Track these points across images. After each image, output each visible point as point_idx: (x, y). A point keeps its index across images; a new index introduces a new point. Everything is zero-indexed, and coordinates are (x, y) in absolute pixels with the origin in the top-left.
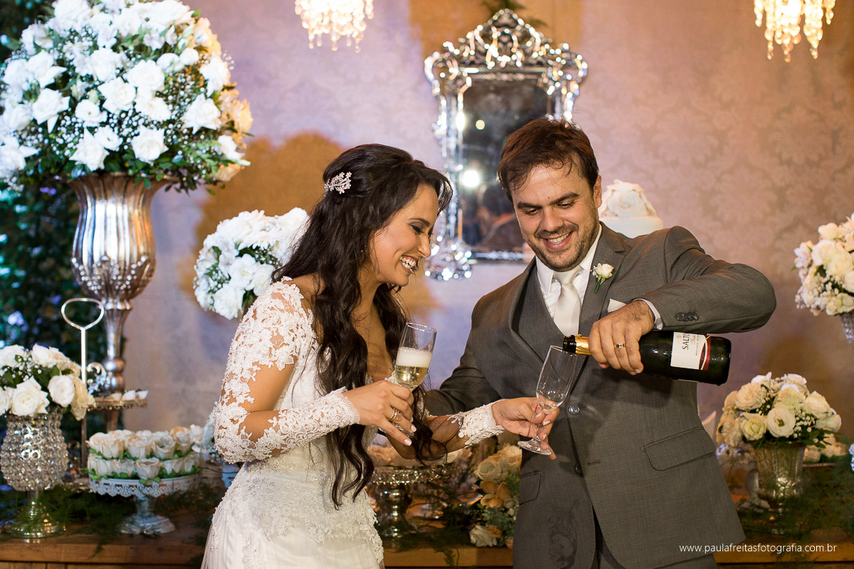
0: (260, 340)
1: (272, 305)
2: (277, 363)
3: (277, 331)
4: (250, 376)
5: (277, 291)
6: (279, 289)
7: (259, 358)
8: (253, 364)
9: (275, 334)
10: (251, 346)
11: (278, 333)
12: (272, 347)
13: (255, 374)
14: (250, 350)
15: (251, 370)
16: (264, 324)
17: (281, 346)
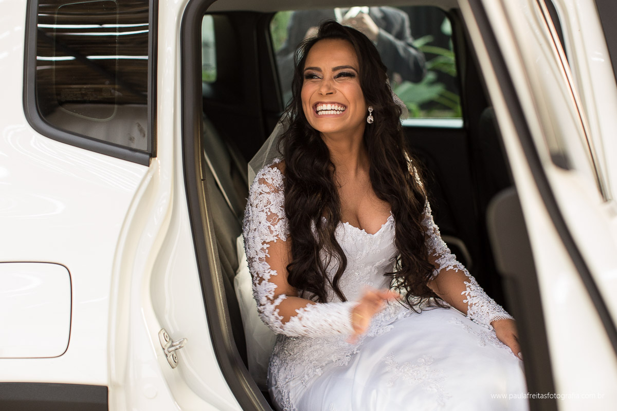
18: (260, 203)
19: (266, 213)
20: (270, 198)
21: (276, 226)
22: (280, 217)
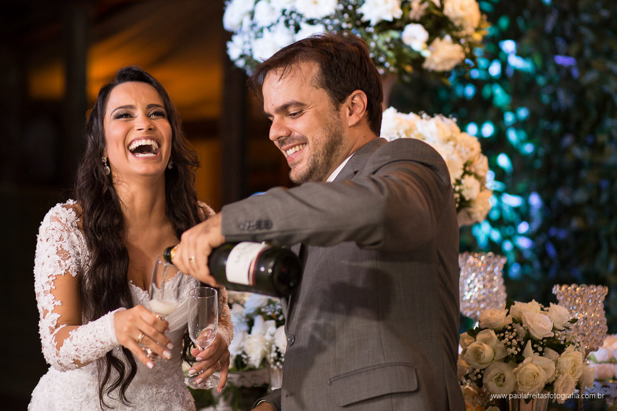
1: (53, 227)
4: (50, 287)
12: (60, 259)
13: (52, 284)
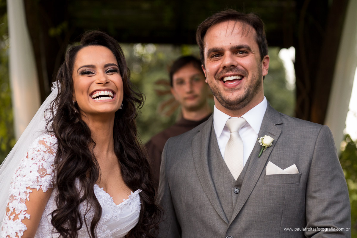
0: (31, 172)
2: (42, 187)
3: (42, 165)
5: (42, 139)
6: (44, 138)
7: (30, 184)
8: (27, 188)
9: (41, 167)
10: (24, 176)
11: (43, 167)
14: (24, 179)
15: (25, 192)
16: (33, 161)
17: (45, 176)
18: (36, 157)
19: (39, 166)
20: (45, 156)
21: (42, 178)
22: (48, 173)
